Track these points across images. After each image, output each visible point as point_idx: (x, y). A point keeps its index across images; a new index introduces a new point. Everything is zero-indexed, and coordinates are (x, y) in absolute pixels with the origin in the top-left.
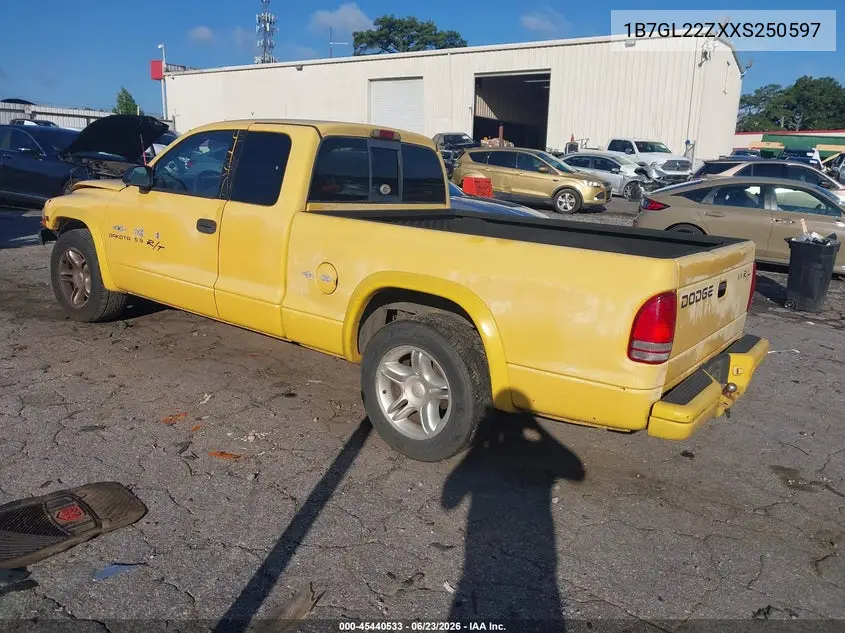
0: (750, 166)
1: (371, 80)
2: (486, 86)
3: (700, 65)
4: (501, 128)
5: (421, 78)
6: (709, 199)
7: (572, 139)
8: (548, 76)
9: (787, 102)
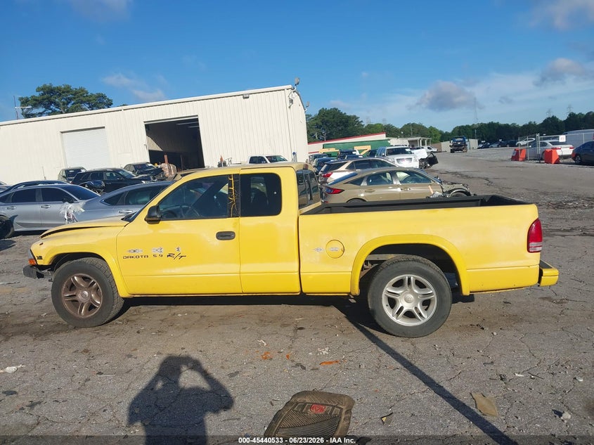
0: (352, 163)
1: (62, 132)
2: (153, 129)
3: (290, 107)
4: (166, 156)
5: (104, 127)
6: (364, 184)
7: (221, 159)
8: (197, 120)
9: (317, 124)
